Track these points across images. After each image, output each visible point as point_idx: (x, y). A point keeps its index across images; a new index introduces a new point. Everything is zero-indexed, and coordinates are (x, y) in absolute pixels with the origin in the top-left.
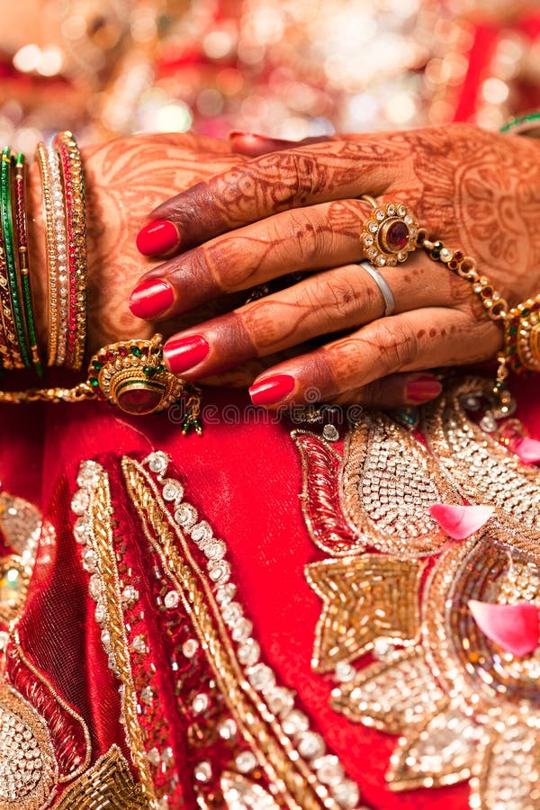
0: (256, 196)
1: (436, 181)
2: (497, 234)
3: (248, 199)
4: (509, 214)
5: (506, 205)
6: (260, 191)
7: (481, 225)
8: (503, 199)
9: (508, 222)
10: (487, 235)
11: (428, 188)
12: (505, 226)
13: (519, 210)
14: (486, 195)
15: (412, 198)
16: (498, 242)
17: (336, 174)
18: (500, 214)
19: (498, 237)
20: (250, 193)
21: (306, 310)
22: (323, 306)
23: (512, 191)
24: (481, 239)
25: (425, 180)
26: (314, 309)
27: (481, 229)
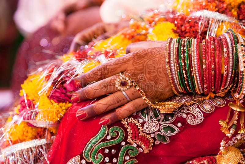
0: (93, 77)
1: (138, 66)
2: (157, 78)
3: (92, 78)
4: (160, 72)
5: (159, 70)
6: (94, 76)
7: (152, 77)
8: (158, 68)
9: (160, 74)
10: (153, 79)
11: (136, 68)
12: (159, 75)
13: (163, 71)
14: (153, 68)
15: (131, 72)
16: (157, 81)
17: (111, 70)
18: (158, 73)
19: (157, 79)
20: (92, 76)
21: (108, 106)
22: (112, 105)
23: (161, 66)
24: (152, 80)
25: (135, 66)
26: (110, 105)
27: (151, 78)
